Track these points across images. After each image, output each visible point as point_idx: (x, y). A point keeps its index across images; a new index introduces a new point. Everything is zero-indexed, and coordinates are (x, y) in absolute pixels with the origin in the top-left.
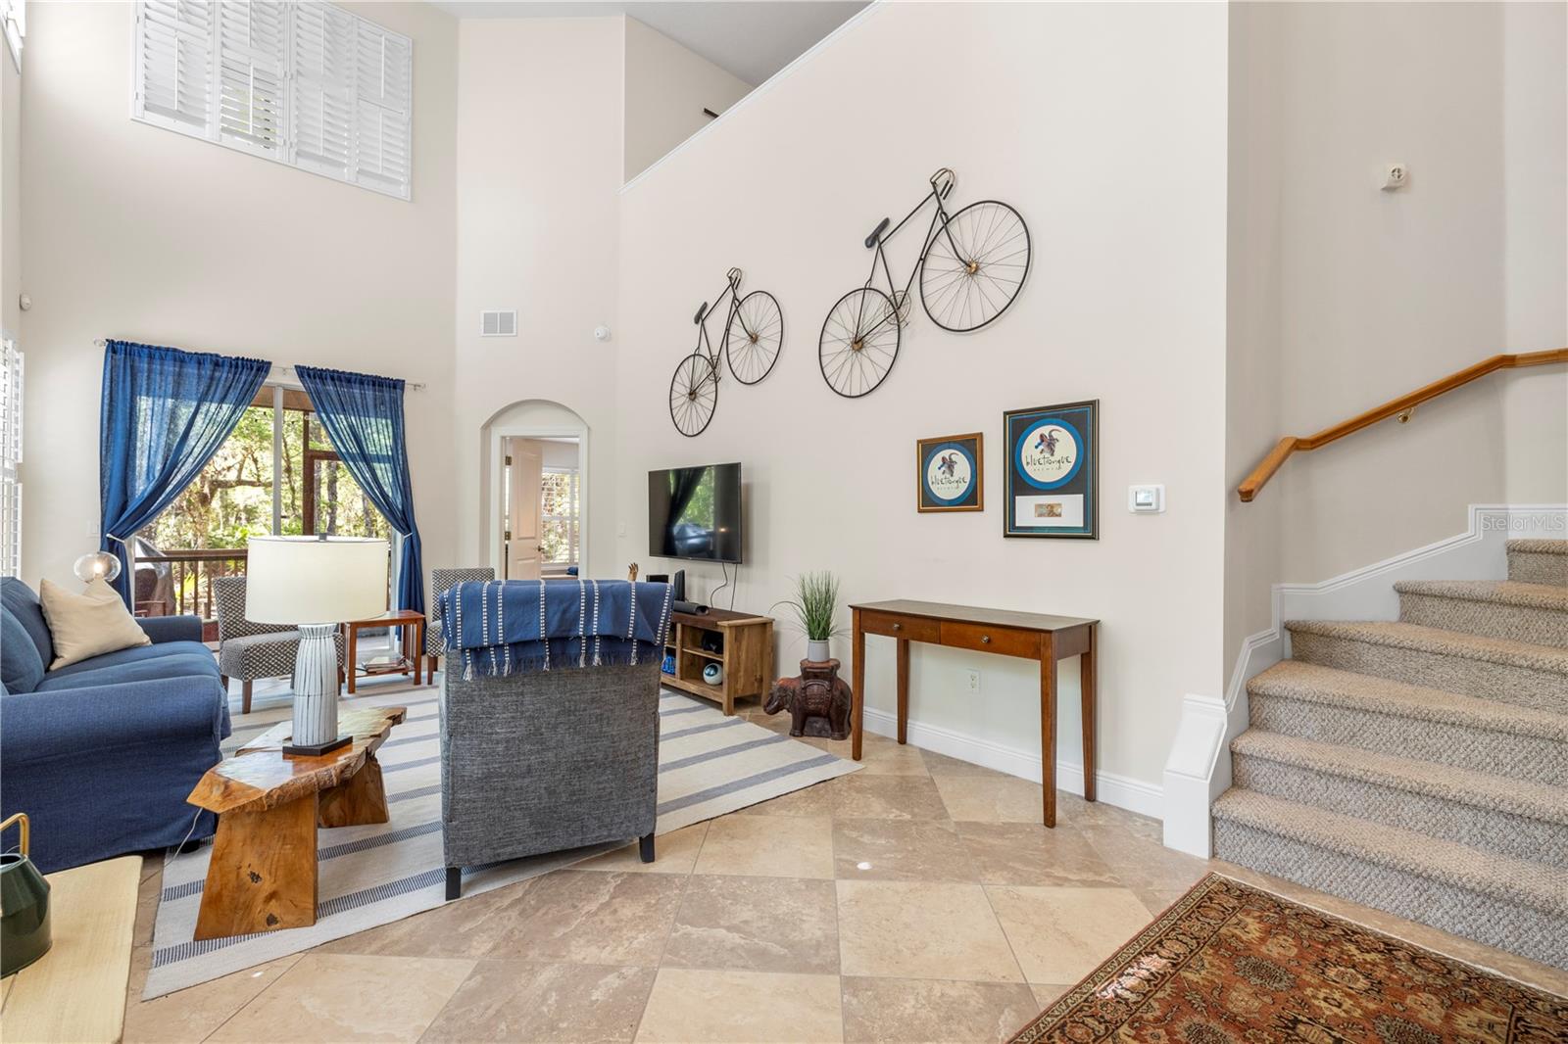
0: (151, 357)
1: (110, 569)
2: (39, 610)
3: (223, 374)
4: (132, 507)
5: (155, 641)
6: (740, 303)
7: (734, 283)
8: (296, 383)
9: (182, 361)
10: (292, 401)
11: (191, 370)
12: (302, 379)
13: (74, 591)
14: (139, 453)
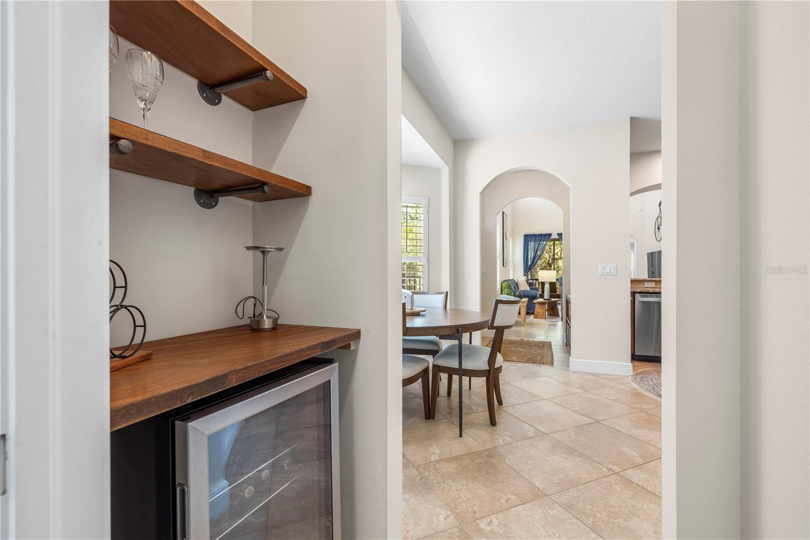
0: (531, 237)
1: (526, 277)
3: (543, 238)
4: (528, 267)
5: (531, 290)
9: (535, 236)
11: (537, 238)
12: (558, 235)
13: (521, 281)
14: (529, 257)
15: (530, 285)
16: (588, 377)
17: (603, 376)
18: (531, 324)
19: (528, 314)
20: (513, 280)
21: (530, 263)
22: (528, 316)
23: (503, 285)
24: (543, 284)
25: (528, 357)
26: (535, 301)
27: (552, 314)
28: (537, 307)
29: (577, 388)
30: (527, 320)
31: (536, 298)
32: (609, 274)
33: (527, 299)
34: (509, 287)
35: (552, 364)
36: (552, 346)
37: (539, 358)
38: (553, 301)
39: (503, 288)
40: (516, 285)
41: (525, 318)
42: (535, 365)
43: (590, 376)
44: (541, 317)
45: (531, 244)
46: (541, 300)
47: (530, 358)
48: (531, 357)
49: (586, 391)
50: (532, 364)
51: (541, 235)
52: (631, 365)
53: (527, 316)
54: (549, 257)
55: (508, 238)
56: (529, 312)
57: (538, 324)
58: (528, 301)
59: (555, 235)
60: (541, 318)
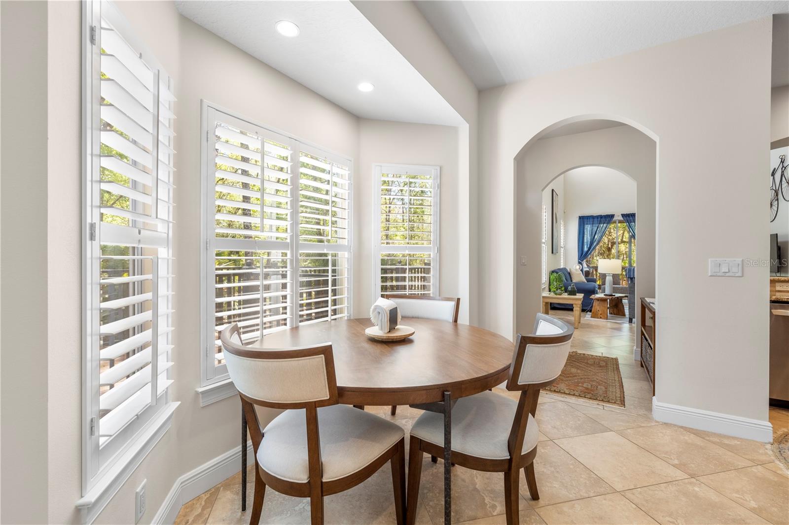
0: (587, 218)
1: (580, 267)
2: (569, 273)
3: (603, 219)
4: (584, 254)
5: (587, 282)
6: (785, 168)
7: (782, 162)
8: (621, 218)
9: (594, 218)
10: (620, 222)
11: (596, 220)
12: (623, 217)
13: (575, 271)
14: (585, 241)
15: (587, 274)
16: (691, 438)
17: (716, 440)
18: (588, 326)
19: (583, 310)
20: (565, 269)
21: (586, 249)
22: (585, 313)
23: (552, 277)
24: (603, 276)
25: (585, 385)
26: (593, 297)
27: (615, 312)
28: (596, 304)
29: (674, 466)
30: (583, 320)
31: (593, 292)
32: (727, 274)
33: (583, 295)
34: (559, 279)
35: (623, 403)
36: (620, 366)
37: (601, 389)
38: (618, 298)
39: (551, 281)
40: (568, 275)
41: (580, 316)
42: (595, 402)
43: (692, 436)
44: (601, 316)
45: (588, 228)
46: (600, 295)
47: (587, 389)
48: (590, 387)
49: (692, 476)
50: (591, 401)
51: (601, 217)
52: (770, 424)
53: (583, 314)
54: (609, 241)
55: (558, 220)
56: (585, 308)
57: (598, 327)
58: (584, 297)
59: (618, 216)
60: (601, 318)
